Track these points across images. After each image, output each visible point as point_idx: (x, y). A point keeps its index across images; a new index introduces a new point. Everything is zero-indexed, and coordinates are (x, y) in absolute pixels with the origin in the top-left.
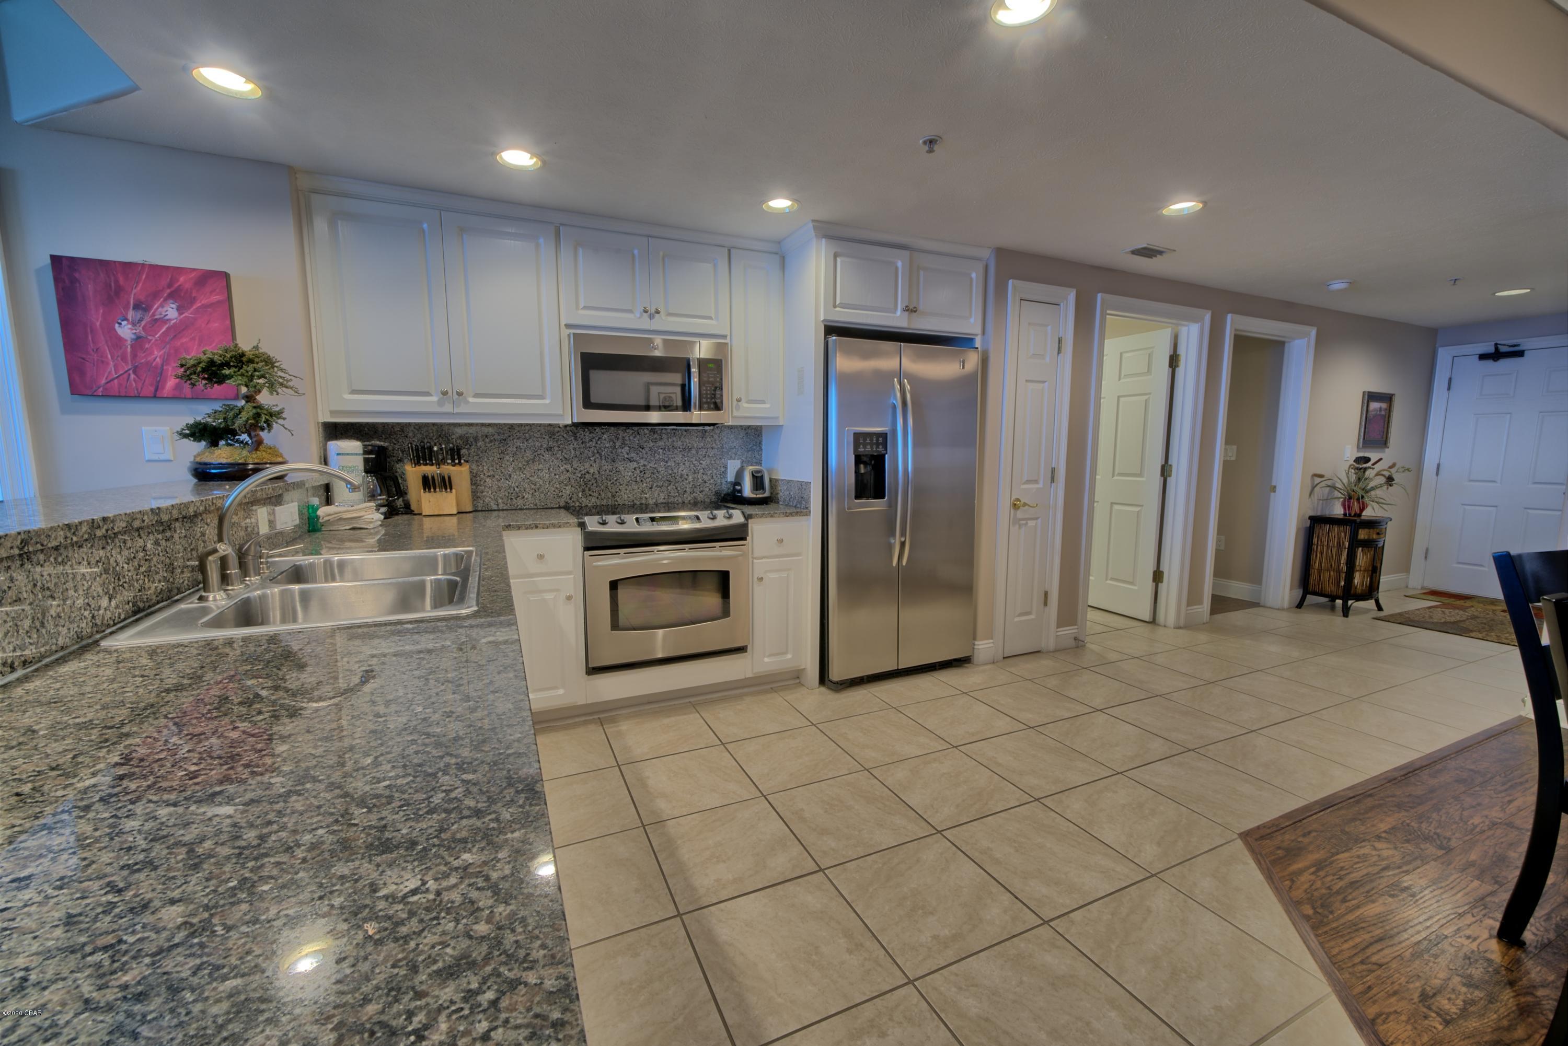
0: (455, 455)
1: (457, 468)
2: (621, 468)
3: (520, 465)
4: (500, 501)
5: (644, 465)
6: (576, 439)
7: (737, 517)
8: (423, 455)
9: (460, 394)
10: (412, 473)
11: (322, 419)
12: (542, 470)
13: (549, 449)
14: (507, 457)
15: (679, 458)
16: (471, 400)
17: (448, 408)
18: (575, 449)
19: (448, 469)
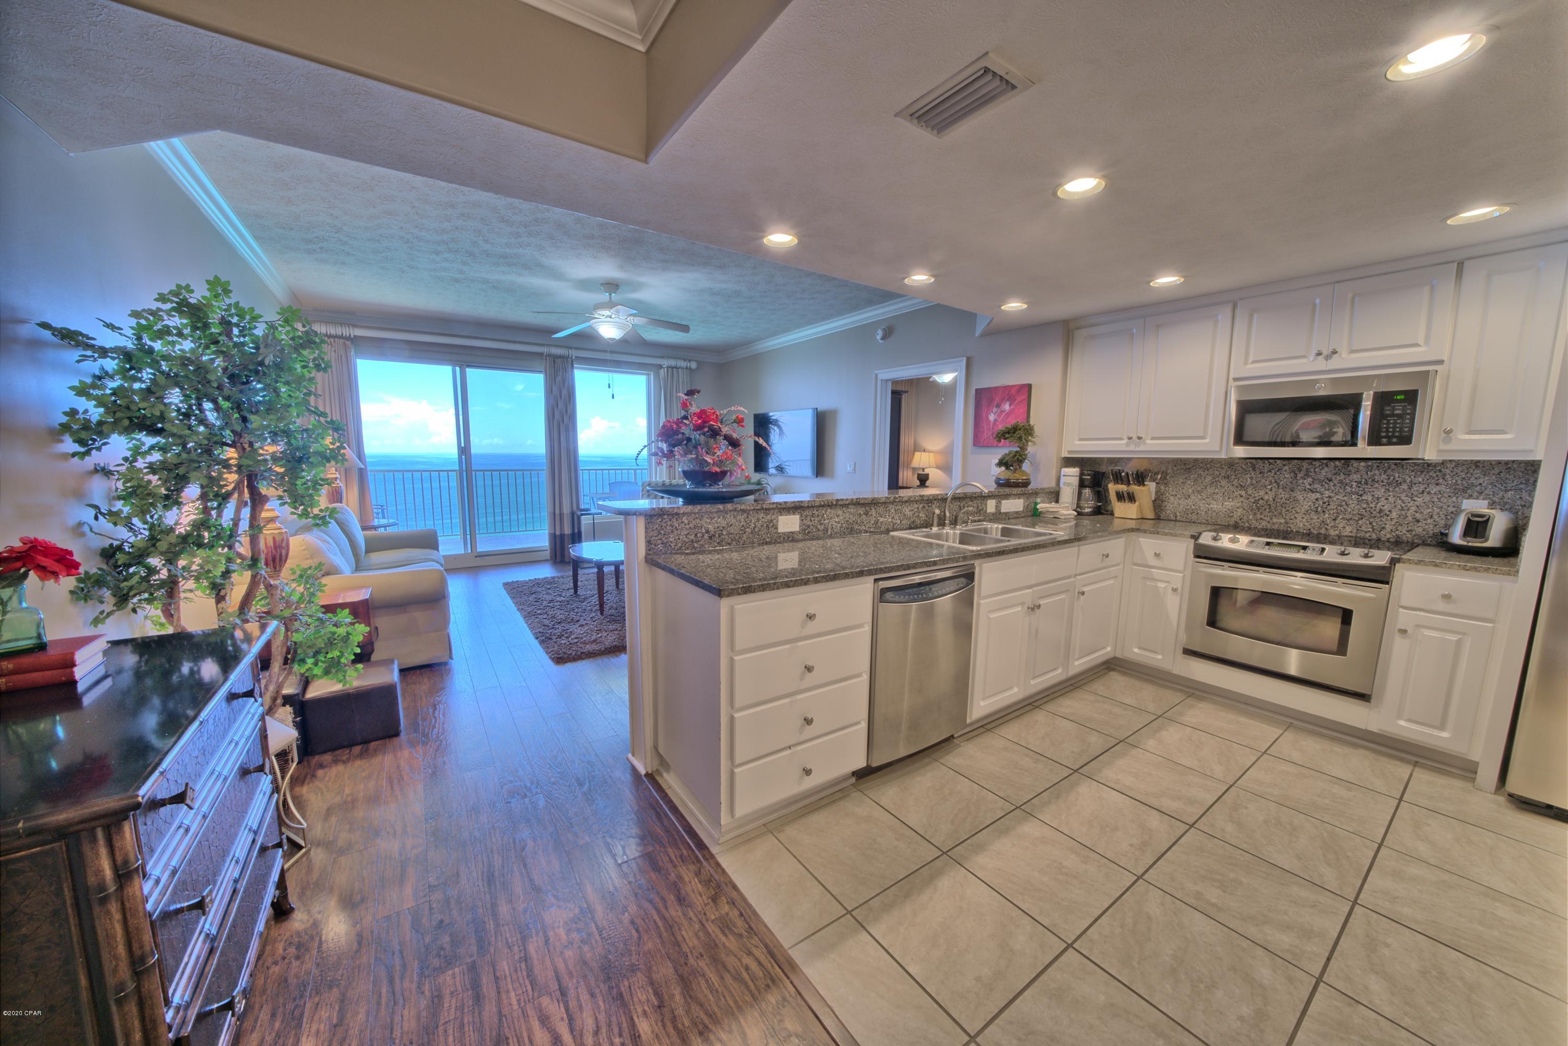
0: (1140, 478)
1: (1141, 488)
2: (1300, 497)
3: (1199, 489)
4: (1178, 514)
5: (1330, 497)
6: (1254, 469)
7: (1380, 558)
8: (1118, 478)
9: (1139, 438)
10: (1113, 488)
11: (1063, 456)
12: (1217, 493)
13: (1227, 477)
14: (1189, 482)
15: (1380, 492)
16: (1149, 442)
17: (1132, 448)
18: (1251, 478)
19: (1135, 488)
